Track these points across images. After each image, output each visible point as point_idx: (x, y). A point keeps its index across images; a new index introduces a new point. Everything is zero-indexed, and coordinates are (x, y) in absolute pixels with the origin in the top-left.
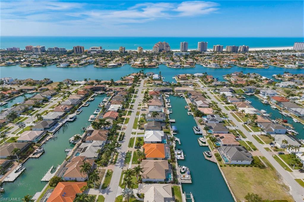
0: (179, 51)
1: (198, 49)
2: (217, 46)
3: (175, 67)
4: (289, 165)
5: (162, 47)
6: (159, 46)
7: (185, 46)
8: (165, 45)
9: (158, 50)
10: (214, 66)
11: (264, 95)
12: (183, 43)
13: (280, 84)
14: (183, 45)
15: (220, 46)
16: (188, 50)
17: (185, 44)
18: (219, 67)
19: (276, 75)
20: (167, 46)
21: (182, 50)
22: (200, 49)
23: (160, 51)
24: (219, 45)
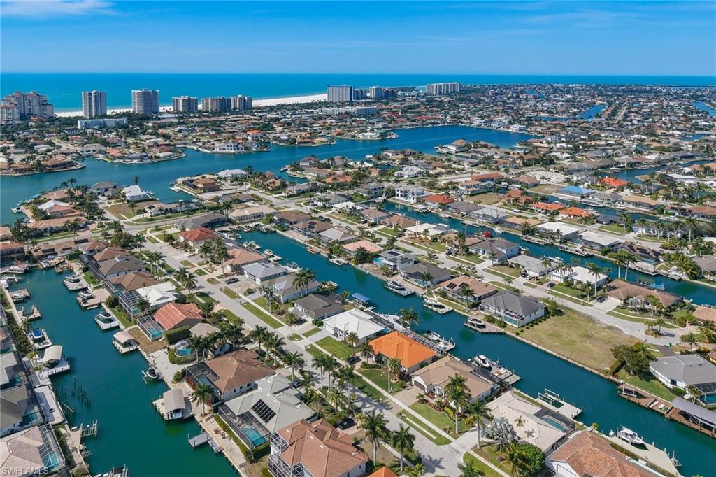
0: (81, 114)
1: (135, 108)
2: (183, 100)
3: (135, 161)
4: (578, 297)
5: (27, 107)
6: (16, 105)
7: (99, 102)
8: (35, 102)
9: (16, 116)
10: (232, 148)
11: (405, 196)
12: (90, 94)
13: (402, 172)
14: (90, 99)
15: (189, 99)
16: (109, 112)
17: (99, 97)
18: (243, 150)
19: (371, 156)
20: (44, 104)
21: (91, 113)
22: (142, 108)
23: (24, 117)
24: (187, 97)
